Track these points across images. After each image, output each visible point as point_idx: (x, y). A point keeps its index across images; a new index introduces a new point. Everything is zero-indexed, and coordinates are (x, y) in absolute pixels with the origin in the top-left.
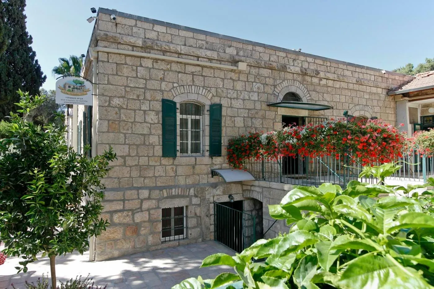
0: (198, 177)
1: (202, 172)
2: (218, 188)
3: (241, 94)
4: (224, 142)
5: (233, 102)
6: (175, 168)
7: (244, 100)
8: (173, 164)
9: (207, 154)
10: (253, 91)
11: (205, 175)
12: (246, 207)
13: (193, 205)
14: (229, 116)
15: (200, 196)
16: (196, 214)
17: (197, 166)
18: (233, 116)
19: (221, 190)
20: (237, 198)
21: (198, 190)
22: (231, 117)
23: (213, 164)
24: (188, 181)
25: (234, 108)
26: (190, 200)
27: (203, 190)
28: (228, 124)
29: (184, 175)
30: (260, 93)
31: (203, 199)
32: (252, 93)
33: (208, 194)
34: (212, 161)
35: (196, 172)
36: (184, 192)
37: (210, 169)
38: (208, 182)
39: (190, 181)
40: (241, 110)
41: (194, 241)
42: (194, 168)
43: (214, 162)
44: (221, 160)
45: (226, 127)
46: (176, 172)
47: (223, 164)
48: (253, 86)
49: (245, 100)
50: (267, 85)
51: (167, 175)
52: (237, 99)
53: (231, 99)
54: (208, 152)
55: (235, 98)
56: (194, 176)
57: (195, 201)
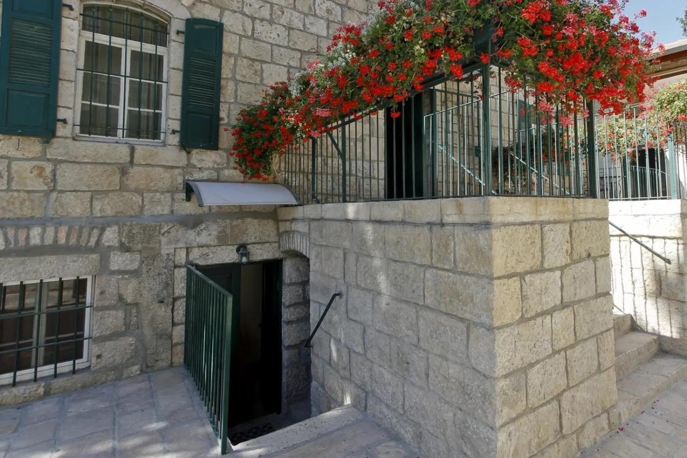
0: (137, 199)
1: (152, 184)
2: (202, 228)
3: (283, 13)
4: (228, 117)
5: (258, 26)
6: (49, 168)
7: (290, 29)
8: (43, 157)
9: (175, 139)
10: (315, 15)
11: (162, 193)
12: (287, 274)
13: (113, 273)
14: (246, 57)
15: (139, 246)
16: (121, 298)
17: (135, 167)
18: (259, 58)
19: (215, 233)
20: (261, 254)
21: (134, 231)
22: (253, 60)
23: (190, 165)
24: (98, 208)
25: (261, 41)
26: (101, 260)
27: (150, 232)
28: (244, 76)
29: (85, 188)
30: (334, 22)
31: (151, 256)
32: (311, 18)
33: (169, 243)
34: (189, 159)
35: (132, 185)
36: (80, 237)
37: (180, 180)
38: (172, 212)
39: (104, 207)
40: (282, 49)
41: (112, 375)
42: (124, 172)
43: (194, 161)
44: (219, 160)
45: (237, 82)
46: (54, 180)
47: (225, 168)
48: (314, 4)
49: (293, 29)
50: (349, 8)
51: (14, 187)
52: (271, 22)
53: (253, 19)
54: (178, 134)
55: (267, 20)
56: (125, 194)
57: (118, 261)
